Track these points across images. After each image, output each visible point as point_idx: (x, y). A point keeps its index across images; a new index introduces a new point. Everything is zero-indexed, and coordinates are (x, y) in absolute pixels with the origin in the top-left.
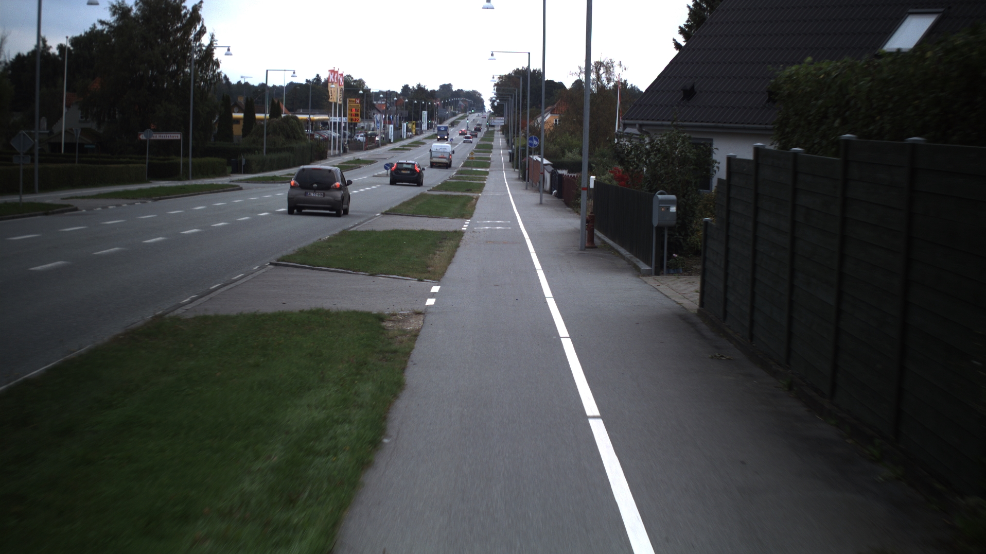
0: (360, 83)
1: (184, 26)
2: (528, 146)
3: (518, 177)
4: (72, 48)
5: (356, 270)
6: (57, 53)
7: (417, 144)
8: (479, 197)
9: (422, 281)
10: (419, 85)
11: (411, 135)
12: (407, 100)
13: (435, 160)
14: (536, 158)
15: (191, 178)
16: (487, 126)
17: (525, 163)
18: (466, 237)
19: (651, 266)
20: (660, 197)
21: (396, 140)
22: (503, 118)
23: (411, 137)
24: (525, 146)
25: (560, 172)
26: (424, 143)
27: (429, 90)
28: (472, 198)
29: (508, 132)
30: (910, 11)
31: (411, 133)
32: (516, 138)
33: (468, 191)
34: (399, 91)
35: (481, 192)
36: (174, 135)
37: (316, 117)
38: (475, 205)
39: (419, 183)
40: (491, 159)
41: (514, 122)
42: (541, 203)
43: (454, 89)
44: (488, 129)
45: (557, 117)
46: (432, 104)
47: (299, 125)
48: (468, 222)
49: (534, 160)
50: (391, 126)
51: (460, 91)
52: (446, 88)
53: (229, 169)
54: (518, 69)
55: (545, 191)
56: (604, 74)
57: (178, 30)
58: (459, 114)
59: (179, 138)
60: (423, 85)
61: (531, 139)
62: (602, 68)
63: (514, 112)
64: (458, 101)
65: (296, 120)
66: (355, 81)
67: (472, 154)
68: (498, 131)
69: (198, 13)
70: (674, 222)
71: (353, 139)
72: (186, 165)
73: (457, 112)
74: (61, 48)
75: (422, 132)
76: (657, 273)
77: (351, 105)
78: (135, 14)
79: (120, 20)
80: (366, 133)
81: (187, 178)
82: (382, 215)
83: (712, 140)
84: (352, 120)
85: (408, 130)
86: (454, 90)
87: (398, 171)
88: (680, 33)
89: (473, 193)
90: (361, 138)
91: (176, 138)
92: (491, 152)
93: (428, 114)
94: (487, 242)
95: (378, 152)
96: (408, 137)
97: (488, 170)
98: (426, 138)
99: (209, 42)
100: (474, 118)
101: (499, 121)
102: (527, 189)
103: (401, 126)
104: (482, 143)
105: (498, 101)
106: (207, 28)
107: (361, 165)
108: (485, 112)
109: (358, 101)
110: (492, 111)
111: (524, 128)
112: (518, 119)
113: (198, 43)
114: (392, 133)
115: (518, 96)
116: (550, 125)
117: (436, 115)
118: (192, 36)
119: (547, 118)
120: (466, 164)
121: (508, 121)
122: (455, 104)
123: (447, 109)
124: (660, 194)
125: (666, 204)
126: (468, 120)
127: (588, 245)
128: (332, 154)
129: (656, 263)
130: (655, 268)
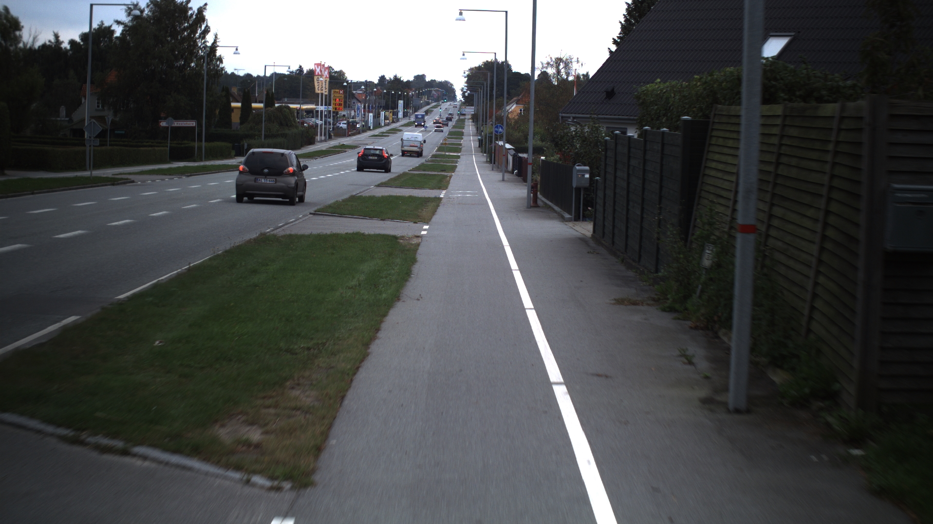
0: (341, 74)
1: (190, 26)
2: (494, 132)
3: (486, 160)
4: (82, 43)
5: (371, 217)
6: (68, 47)
7: (395, 131)
8: (452, 175)
9: (416, 223)
10: (396, 76)
11: (388, 123)
12: (385, 91)
13: (406, 148)
14: (501, 143)
15: (204, 159)
16: (458, 114)
17: (492, 148)
18: (443, 201)
19: (572, 215)
20: (577, 167)
21: (375, 128)
22: (473, 107)
23: (388, 125)
24: (492, 133)
25: (521, 155)
26: (400, 130)
27: (405, 81)
28: (447, 176)
29: (477, 119)
30: (772, 34)
31: (388, 121)
32: (484, 126)
33: (443, 171)
34: (376, 82)
35: (454, 171)
36: (190, 123)
37: (305, 107)
38: (449, 181)
39: (388, 170)
40: (463, 145)
41: (483, 112)
42: (503, 180)
43: (428, 79)
44: (459, 117)
45: (521, 107)
46: (408, 94)
47: (291, 114)
48: (444, 192)
49: (499, 145)
50: (371, 115)
51: (433, 81)
52: (420, 78)
53: (233, 153)
54: (487, 61)
55: (509, 172)
56: (564, 69)
57: (185, 29)
58: (432, 103)
59: (194, 125)
60: (399, 76)
61: (497, 127)
62: (561, 64)
63: (483, 102)
64: (431, 91)
65: (289, 109)
66: (336, 72)
67: (445, 140)
68: (469, 119)
69: (203, 14)
70: (587, 185)
71: (335, 126)
72: (200, 148)
73: (430, 101)
74: (72, 42)
75: (398, 120)
76: (576, 220)
77: (335, 95)
78: (147, 15)
79: (134, 21)
80: (348, 121)
81: (201, 160)
82: (376, 187)
83: (626, 128)
84: (336, 109)
85: (386, 118)
86: (427, 81)
87: (365, 157)
88: (613, 43)
89: (447, 172)
90: (343, 125)
91: (192, 125)
92: (462, 139)
93: (404, 103)
94: (459, 204)
95: (358, 138)
96: (386, 125)
97: (459, 154)
98: (402, 126)
99: (213, 41)
100: (446, 107)
101: (470, 110)
102: (493, 170)
103: (379, 114)
104: (454, 130)
105: (469, 92)
106: (211, 27)
107: (346, 150)
108: (456, 101)
109: (341, 92)
110: (463, 101)
111: (491, 117)
112: (486, 108)
113: (203, 41)
114: (372, 121)
115: (487, 87)
116: (515, 114)
117: (411, 104)
118: (197, 35)
119: (513, 108)
120: (440, 149)
121: (477, 110)
122: (429, 94)
123: (421, 98)
124: (578, 166)
125: (582, 172)
126: (441, 109)
127: (533, 205)
128: (319, 140)
129: (575, 213)
130: (575, 216)
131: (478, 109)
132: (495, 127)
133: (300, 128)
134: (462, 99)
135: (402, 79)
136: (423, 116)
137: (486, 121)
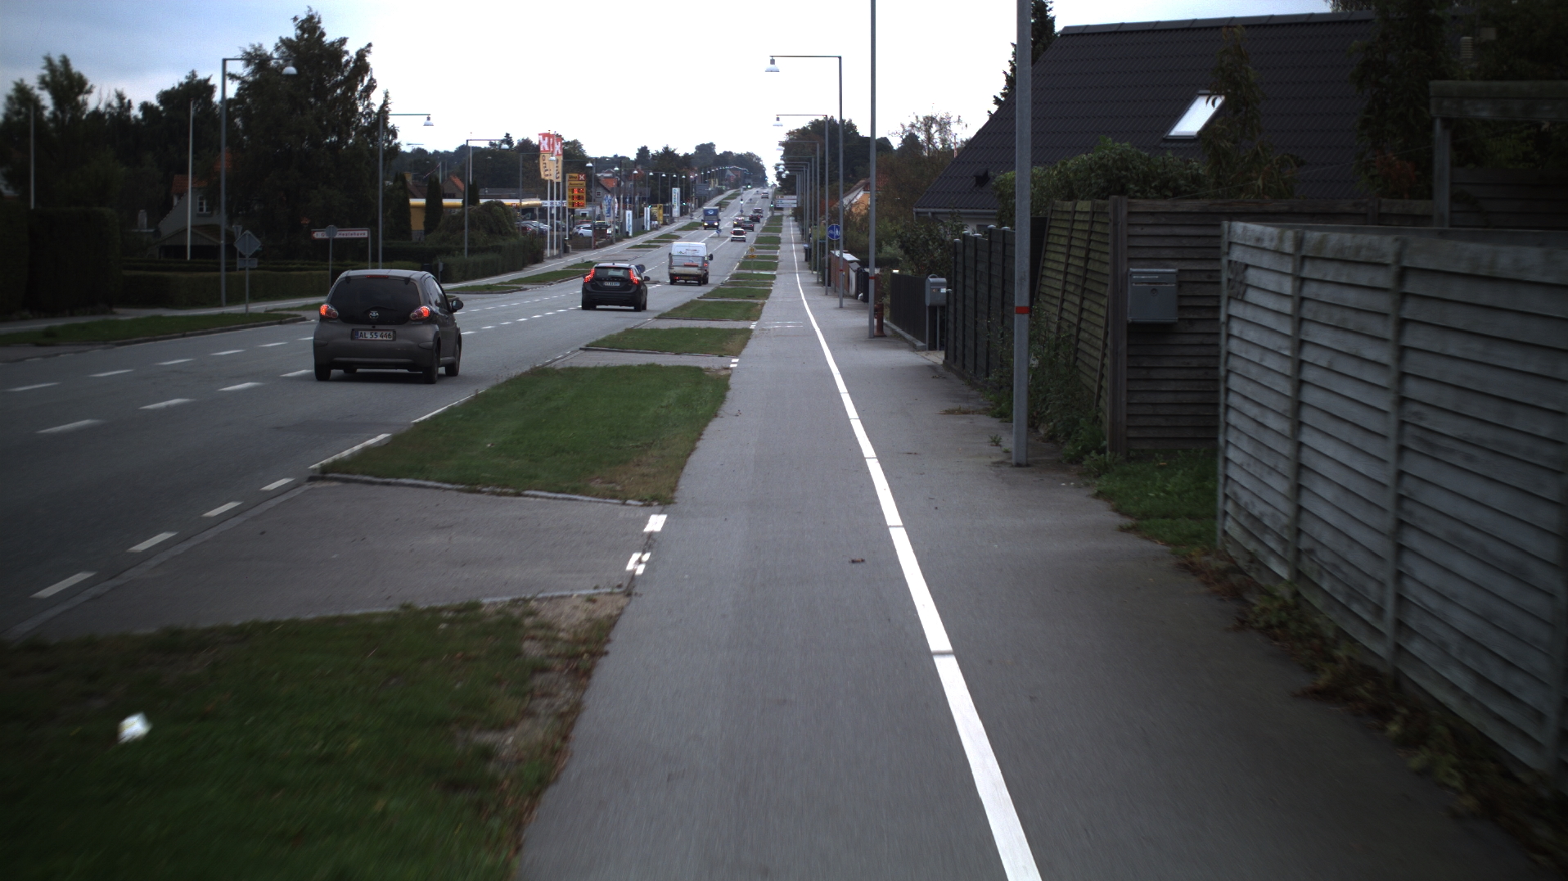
0: (577, 147)
1: (347, 79)
2: (827, 237)
3: (816, 281)
4: (162, 108)
6: (140, 116)
7: (668, 238)
8: (765, 302)
9: (722, 356)
10: (666, 148)
11: (657, 225)
12: (651, 174)
13: (677, 270)
14: (837, 253)
16: (771, 209)
17: (825, 262)
18: (755, 333)
19: (924, 342)
20: (931, 280)
21: (636, 234)
22: (795, 197)
23: (656, 228)
24: (824, 238)
25: (868, 270)
26: (677, 238)
27: (681, 155)
28: (757, 304)
29: (802, 216)
30: (1201, 92)
31: (656, 222)
32: (813, 227)
33: (750, 297)
34: (633, 157)
35: (767, 298)
36: (360, 232)
38: (762, 309)
40: (780, 258)
41: (810, 205)
42: (841, 307)
43: (719, 151)
44: (773, 213)
45: (873, 194)
46: (687, 177)
47: (506, 214)
48: (755, 322)
49: (836, 256)
50: (629, 213)
51: (727, 154)
52: (706, 150)
54: (817, 120)
55: (851, 297)
56: (937, 133)
57: (338, 85)
58: (727, 190)
59: (366, 236)
60: (671, 148)
61: (832, 228)
62: (934, 125)
63: (810, 187)
64: (725, 170)
65: (502, 208)
67: (752, 250)
68: (788, 216)
69: (365, 60)
73: (724, 188)
75: (672, 221)
76: (928, 349)
77: (573, 182)
79: (257, 73)
80: (592, 224)
84: (573, 204)
85: (653, 218)
86: (718, 153)
87: (598, 282)
88: (995, 103)
89: (757, 299)
90: (585, 231)
91: (362, 236)
92: (779, 248)
93: (681, 192)
96: (653, 229)
97: (775, 273)
98: (680, 230)
99: (381, 103)
100: (750, 196)
101: (790, 202)
102: (826, 294)
103: (642, 211)
104: (765, 234)
105: (787, 172)
106: (378, 81)
108: (767, 185)
109: (582, 177)
110: (778, 186)
111: (823, 212)
112: (816, 198)
113: (366, 103)
114: (631, 223)
115: (815, 162)
116: (862, 207)
117: (692, 193)
118: (357, 95)
119: (859, 198)
120: (743, 266)
121: (802, 202)
122: (721, 176)
123: (710, 183)
124: (932, 277)
125: (938, 287)
126: (742, 200)
127: (878, 334)
128: (549, 255)
129: (929, 340)
130: (929, 344)
131: (803, 200)
132: (829, 229)
133: (521, 236)
134: (777, 183)
135: (676, 152)
136: (716, 212)
137: (815, 219)
